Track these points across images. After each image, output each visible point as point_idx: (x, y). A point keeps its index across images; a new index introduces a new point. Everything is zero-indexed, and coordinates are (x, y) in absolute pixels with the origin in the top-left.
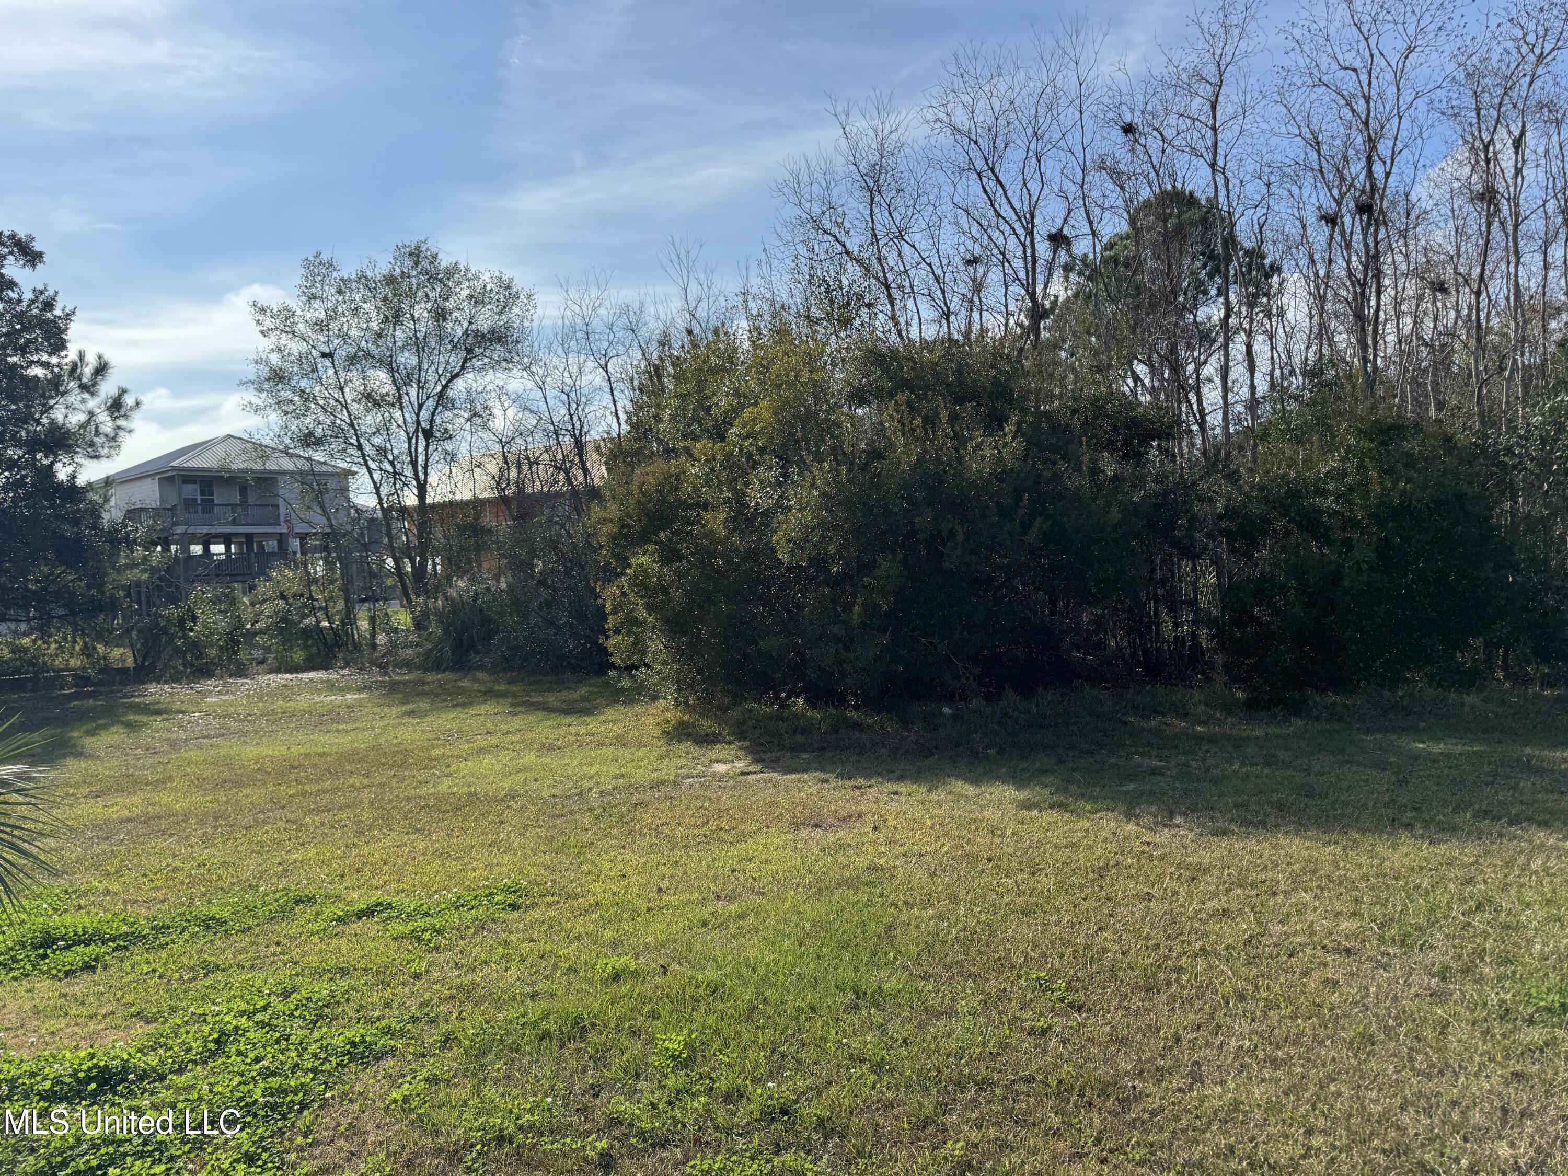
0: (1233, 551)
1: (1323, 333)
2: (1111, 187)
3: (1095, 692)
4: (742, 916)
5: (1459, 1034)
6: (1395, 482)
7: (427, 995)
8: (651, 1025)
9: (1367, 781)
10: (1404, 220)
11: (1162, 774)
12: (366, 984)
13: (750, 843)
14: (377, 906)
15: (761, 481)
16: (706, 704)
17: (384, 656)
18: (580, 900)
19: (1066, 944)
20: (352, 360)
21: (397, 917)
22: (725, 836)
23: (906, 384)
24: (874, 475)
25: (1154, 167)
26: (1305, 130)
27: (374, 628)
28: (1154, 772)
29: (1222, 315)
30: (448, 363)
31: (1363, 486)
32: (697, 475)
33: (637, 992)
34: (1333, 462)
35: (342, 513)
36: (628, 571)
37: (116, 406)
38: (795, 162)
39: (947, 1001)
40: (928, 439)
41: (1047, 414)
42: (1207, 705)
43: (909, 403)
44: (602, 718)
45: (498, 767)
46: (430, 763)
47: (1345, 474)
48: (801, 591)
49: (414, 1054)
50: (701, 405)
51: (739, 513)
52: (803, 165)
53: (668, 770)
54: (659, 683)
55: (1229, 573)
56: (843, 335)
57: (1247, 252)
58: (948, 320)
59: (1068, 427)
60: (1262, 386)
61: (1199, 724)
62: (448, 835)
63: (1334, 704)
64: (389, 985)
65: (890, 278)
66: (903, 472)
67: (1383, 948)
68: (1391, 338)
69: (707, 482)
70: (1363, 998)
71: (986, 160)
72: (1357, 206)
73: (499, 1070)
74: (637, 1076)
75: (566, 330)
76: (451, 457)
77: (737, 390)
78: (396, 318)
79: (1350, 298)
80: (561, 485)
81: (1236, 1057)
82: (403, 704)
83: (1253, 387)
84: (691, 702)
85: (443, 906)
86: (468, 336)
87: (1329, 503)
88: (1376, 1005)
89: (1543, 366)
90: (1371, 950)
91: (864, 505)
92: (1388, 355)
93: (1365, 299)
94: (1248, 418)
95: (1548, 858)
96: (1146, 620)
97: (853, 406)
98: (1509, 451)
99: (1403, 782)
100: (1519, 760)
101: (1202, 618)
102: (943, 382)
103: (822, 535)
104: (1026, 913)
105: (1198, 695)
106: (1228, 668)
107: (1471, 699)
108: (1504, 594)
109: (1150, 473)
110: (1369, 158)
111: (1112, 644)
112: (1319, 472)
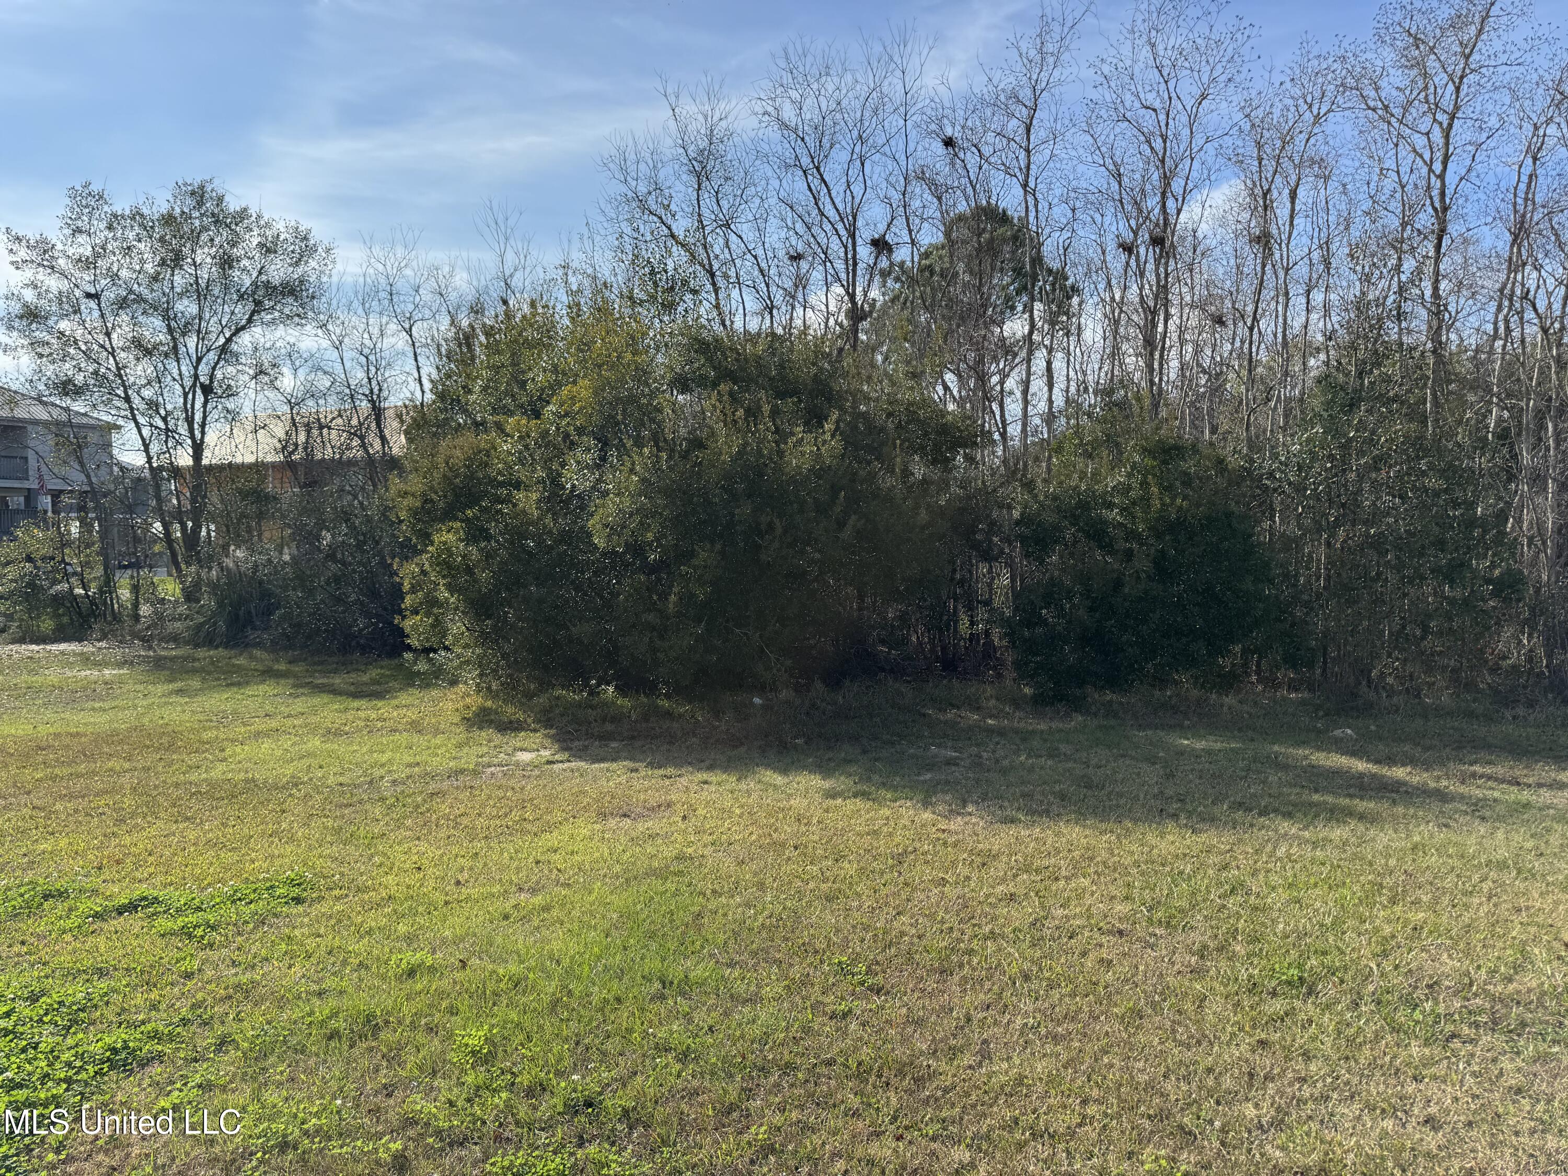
0: (1027, 555)
1: (1115, 354)
2: (930, 198)
3: (897, 685)
4: (547, 908)
5: (1215, 1006)
6: (1173, 499)
7: (200, 996)
8: (449, 1021)
9: (1139, 774)
10: (1190, 254)
11: (957, 765)
12: (128, 985)
13: (555, 834)
14: (141, 900)
15: (578, 463)
16: (510, 690)
17: (148, 628)
18: (371, 894)
19: (866, 928)
20: (122, 304)
21: (165, 912)
22: (529, 827)
23: (731, 376)
24: (695, 464)
25: (971, 182)
26: (1108, 161)
27: (137, 598)
28: (950, 762)
29: (1026, 332)
30: (233, 313)
31: (1145, 500)
32: (509, 453)
33: (434, 987)
34: (1120, 477)
35: (104, 470)
36: (430, 548)
38: (622, 138)
39: (753, 988)
40: (750, 431)
41: (864, 415)
42: (998, 699)
43: (731, 394)
44: (395, 702)
45: (279, 753)
46: (202, 746)
47: (1129, 488)
48: (616, 577)
49: (185, 1059)
50: (514, 378)
51: (554, 494)
52: (631, 143)
53: (469, 758)
54: (459, 667)
55: (1021, 575)
56: (666, 318)
57: (1051, 273)
58: (771, 313)
59: (882, 429)
60: (1059, 402)
61: (990, 717)
62: (223, 824)
63: (1111, 702)
64: (155, 986)
65: (716, 266)
66: (724, 462)
67: (1151, 930)
68: (1175, 364)
69: (519, 459)
70: (1133, 976)
71: (812, 158)
72: (1151, 238)
73: (282, 1073)
74: (434, 1073)
75: (367, 289)
76: (233, 416)
77: (555, 367)
78: (176, 261)
79: (1142, 323)
80: (356, 453)
81: (1022, 1034)
82: (171, 682)
83: (1050, 401)
84: (494, 688)
85: (218, 900)
86: (257, 287)
87: (1114, 515)
88: (1144, 982)
89: (1301, 400)
90: (1140, 931)
91: (684, 493)
92: (1171, 379)
93: (1154, 326)
94: (1045, 430)
95: (1291, 846)
96: (945, 618)
97: (675, 392)
98: (1271, 475)
99: (1170, 776)
100: (1268, 757)
101: (996, 618)
102: (766, 375)
103: (640, 522)
104: (829, 899)
105: (989, 690)
106: (1017, 665)
107: (1229, 700)
108: (1261, 605)
109: (955, 478)
110: (1164, 194)
111: (914, 639)
112: (1106, 486)
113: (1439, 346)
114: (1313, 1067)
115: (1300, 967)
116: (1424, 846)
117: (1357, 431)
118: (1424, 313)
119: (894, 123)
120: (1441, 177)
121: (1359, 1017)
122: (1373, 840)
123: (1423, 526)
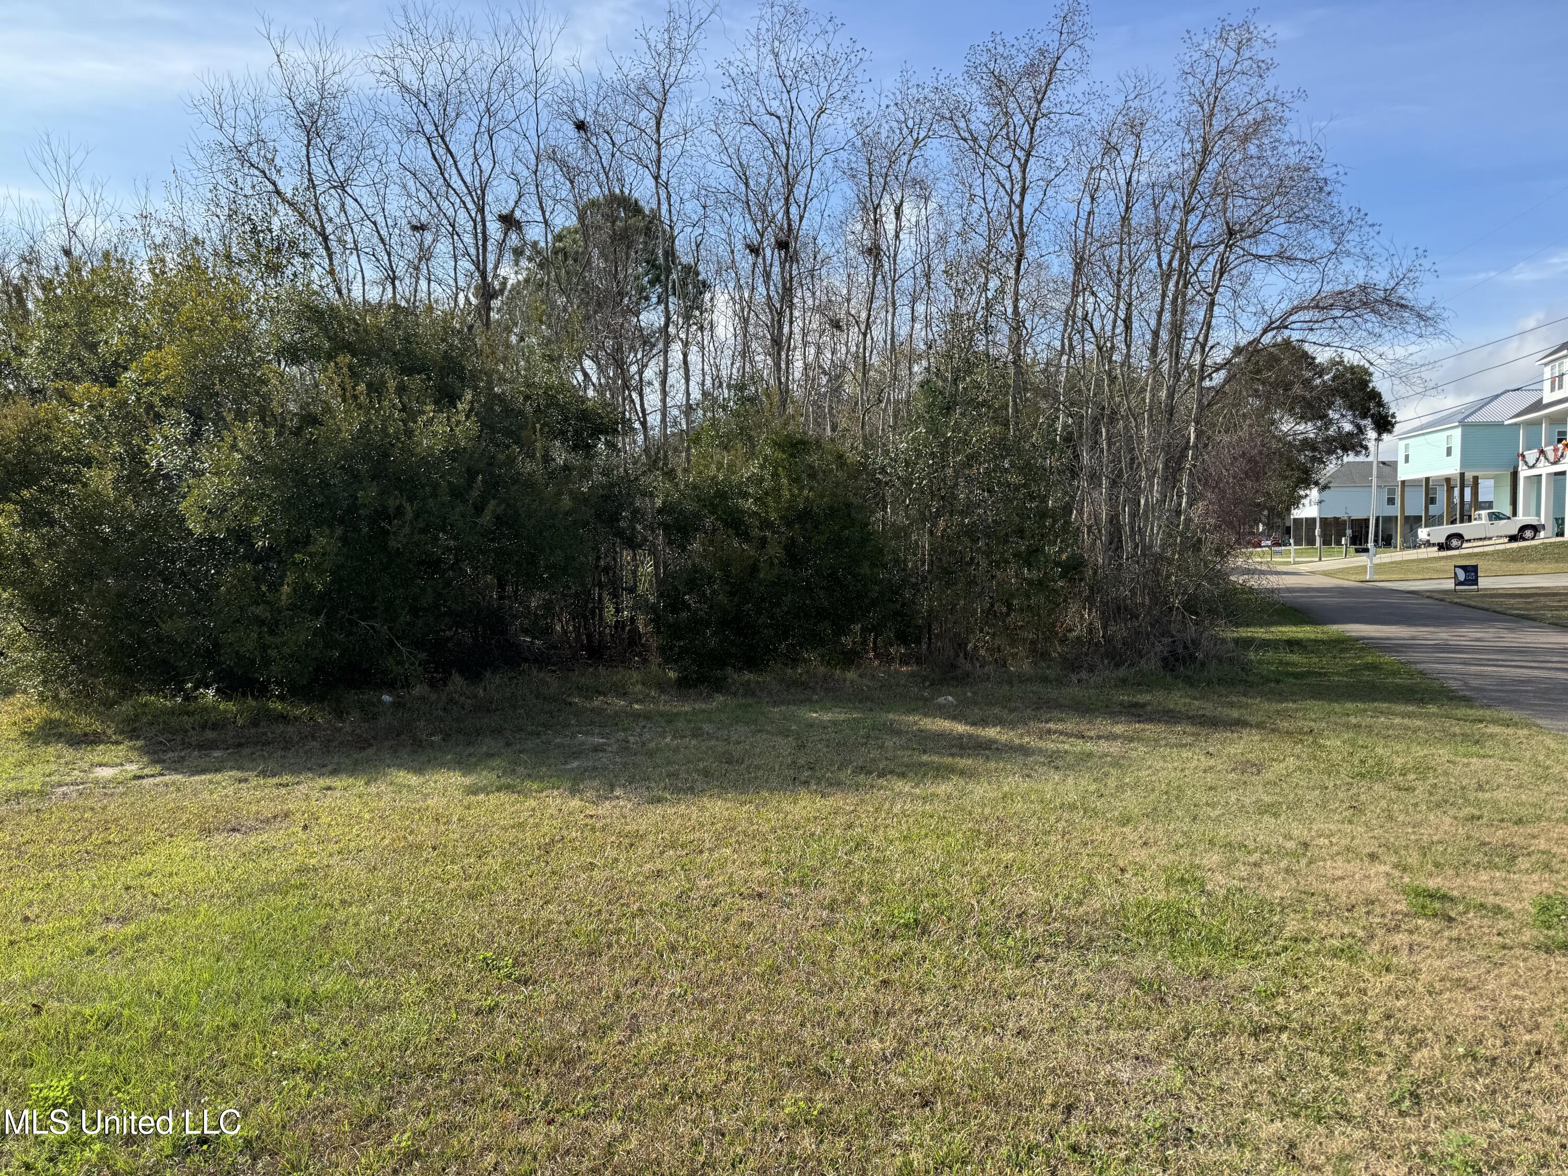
0: (670, 543)
1: (745, 353)
2: (562, 180)
3: (542, 675)
5: (844, 954)
6: (801, 489)
8: (21, 1075)
9: (774, 747)
10: (811, 260)
11: (604, 751)
19: (512, 921)
23: (348, 348)
24: (309, 442)
25: (604, 168)
26: (735, 162)
28: (597, 749)
29: (662, 324)
31: (776, 491)
32: (76, 424)
34: (753, 468)
38: (216, 79)
39: (390, 996)
41: (500, 398)
42: (643, 684)
43: (350, 367)
47: (762, 479)
48: (216, 566)
50: (82, 339)
51: (135, 473)
52: (227, 86)
55: (665, 563)
56: (271, 282)
57: (684, 267)
58: (393, 284)
59: (521, 412)
60: (696, 394)
61: (637, 702)
63: (748, 682)
65: (329, 229)
66: (344, 440)
68: (799, 364)
69: (90, 432)
70: (771, 935)
71: (436, 126)
72: (776, 241)
79: (769, 323)
83: (688, 394)
84: (62, 696)
87: (749, 504)
88: (782, 940)
89: (908, 402)
90: (777, 892)
91: (297, 474)
92: (796, 378)
93: (781, 328)
94: (684, 422)
95: (905, 802)
96: (590, 605)
97: (283, 364)
98: (883, 470)
99: (801, 747)
100: (885, 724)
101: (641, 605)
102: (389, 349)
103: (245, 504)
104: (472, 897)
105: (636, 676)
106: (662, 649)
107: (851, 675)
108: (876, 588)
109: (597, 465)
110: (787, 199)
111: (558, 628)
112: (742, 476)
113: (1018, 358)
114: (927, 999)
115: (915, 910)
116: (1012, 795)
117: (953, 431)
118: (1006, 329)
119: (524, 101)
120: (1020, 207)
121: (964, 949)
122: (972, 792)
123: (1007, 517)
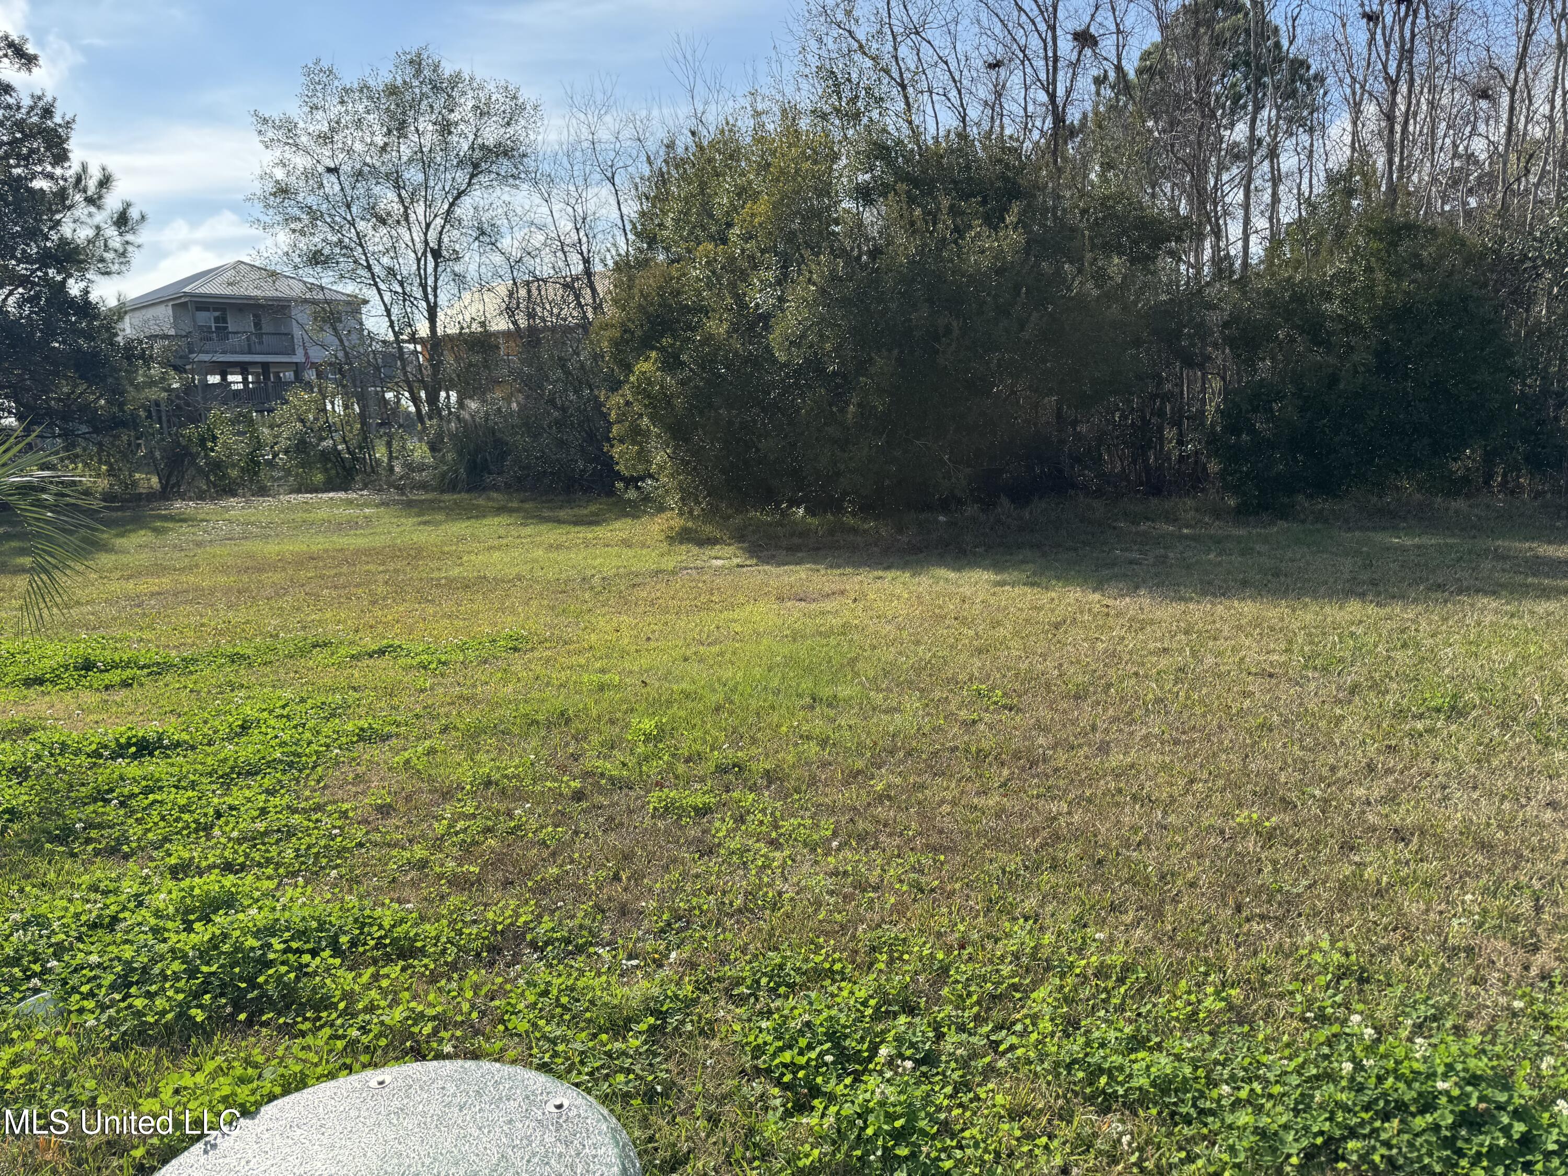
3: (1089, 502)
6: (1401, 282)
7: (430, 702)
8: (626, 717)
9: (1334, 565)
11: (1139, 563)
13: (737, 611)
14: (388, 648)
15: (761, 281)
17: (401, 478)
18: (576, 645)
20: (358, 176)
21: (406, 655)
22: (715, 606)
27: (390, 451)
30: (454, 179)
32: (698, 279)
33: (618, 697)
34: (1340, 264)
35: (355, 335)
36: (631, 379)
37: (122, 221)
40: (928, 230)
44: (609, 527)
45: (507, 560)
46: (443, 556)
47: (1352, 276)
49: (416, 735)
53: (669, 563)
54: (663, 492)
61: (1187, 527)
62: (457, 604)
63: (1322, 510)
65: (907, 78)
66: (901, 265)
67: (1304, 673)
69: (707, 285)
74: (613, 747)
75: (571, 141)
76: (460, 278)
77: (738, 187)
78: (399, 128)
81: (1144, 738)
82: (420, 516)
84: (696, 513)
86: (474, 150)
90: (1292, 674)
99: (1368, 566)
100: (1488, 550)
102: (950, 178)
103: (819, 333)
105: (1190, 503)
107: (1457, 504)
111: (1118, 464)
